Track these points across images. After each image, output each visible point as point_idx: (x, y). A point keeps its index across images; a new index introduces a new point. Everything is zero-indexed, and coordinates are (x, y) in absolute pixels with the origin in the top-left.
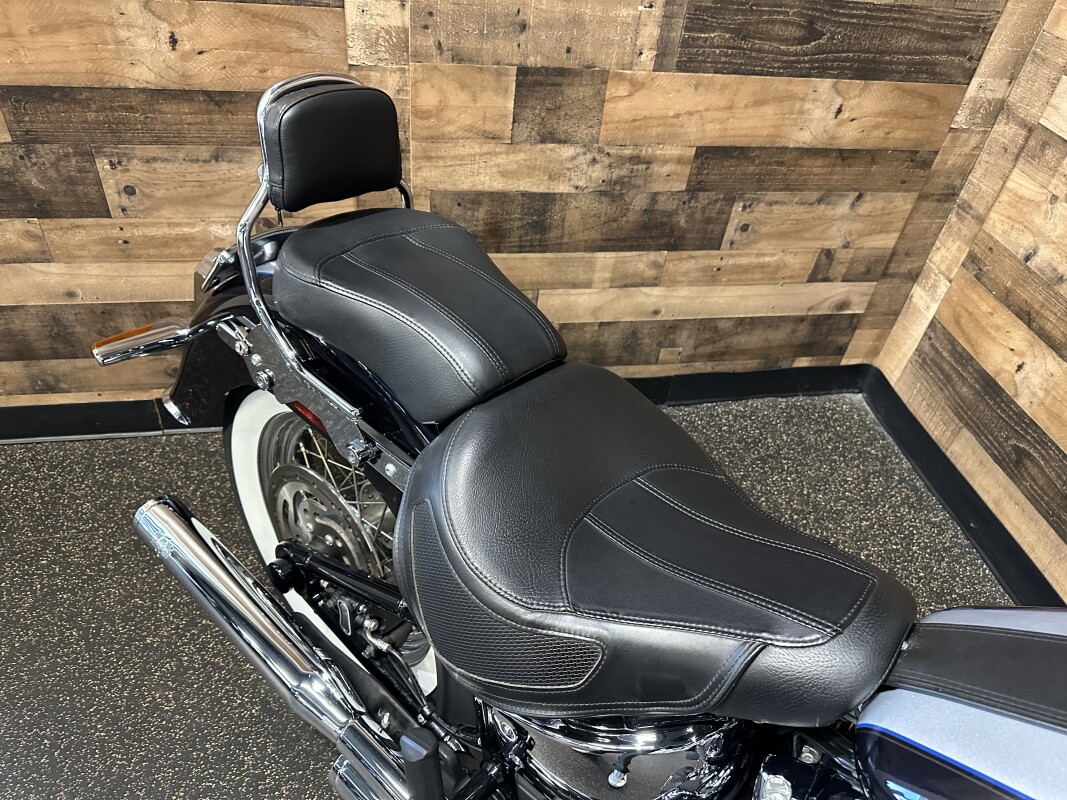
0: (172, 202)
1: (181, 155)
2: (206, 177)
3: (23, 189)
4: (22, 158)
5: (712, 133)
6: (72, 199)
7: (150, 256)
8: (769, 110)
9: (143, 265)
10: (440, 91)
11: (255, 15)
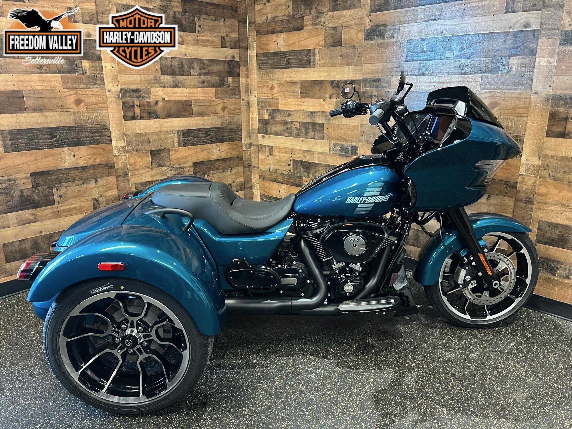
0: (71, 198)
1: (75, 184)
2: (81, 189)
3: (33, 200)
4: (34, 191)
5: (195, 160)
6: (45, 201)
7: (65, 215)
8: (205, 152)
9: (62, 218)
10: (135, 159)
11: (93, 148)
